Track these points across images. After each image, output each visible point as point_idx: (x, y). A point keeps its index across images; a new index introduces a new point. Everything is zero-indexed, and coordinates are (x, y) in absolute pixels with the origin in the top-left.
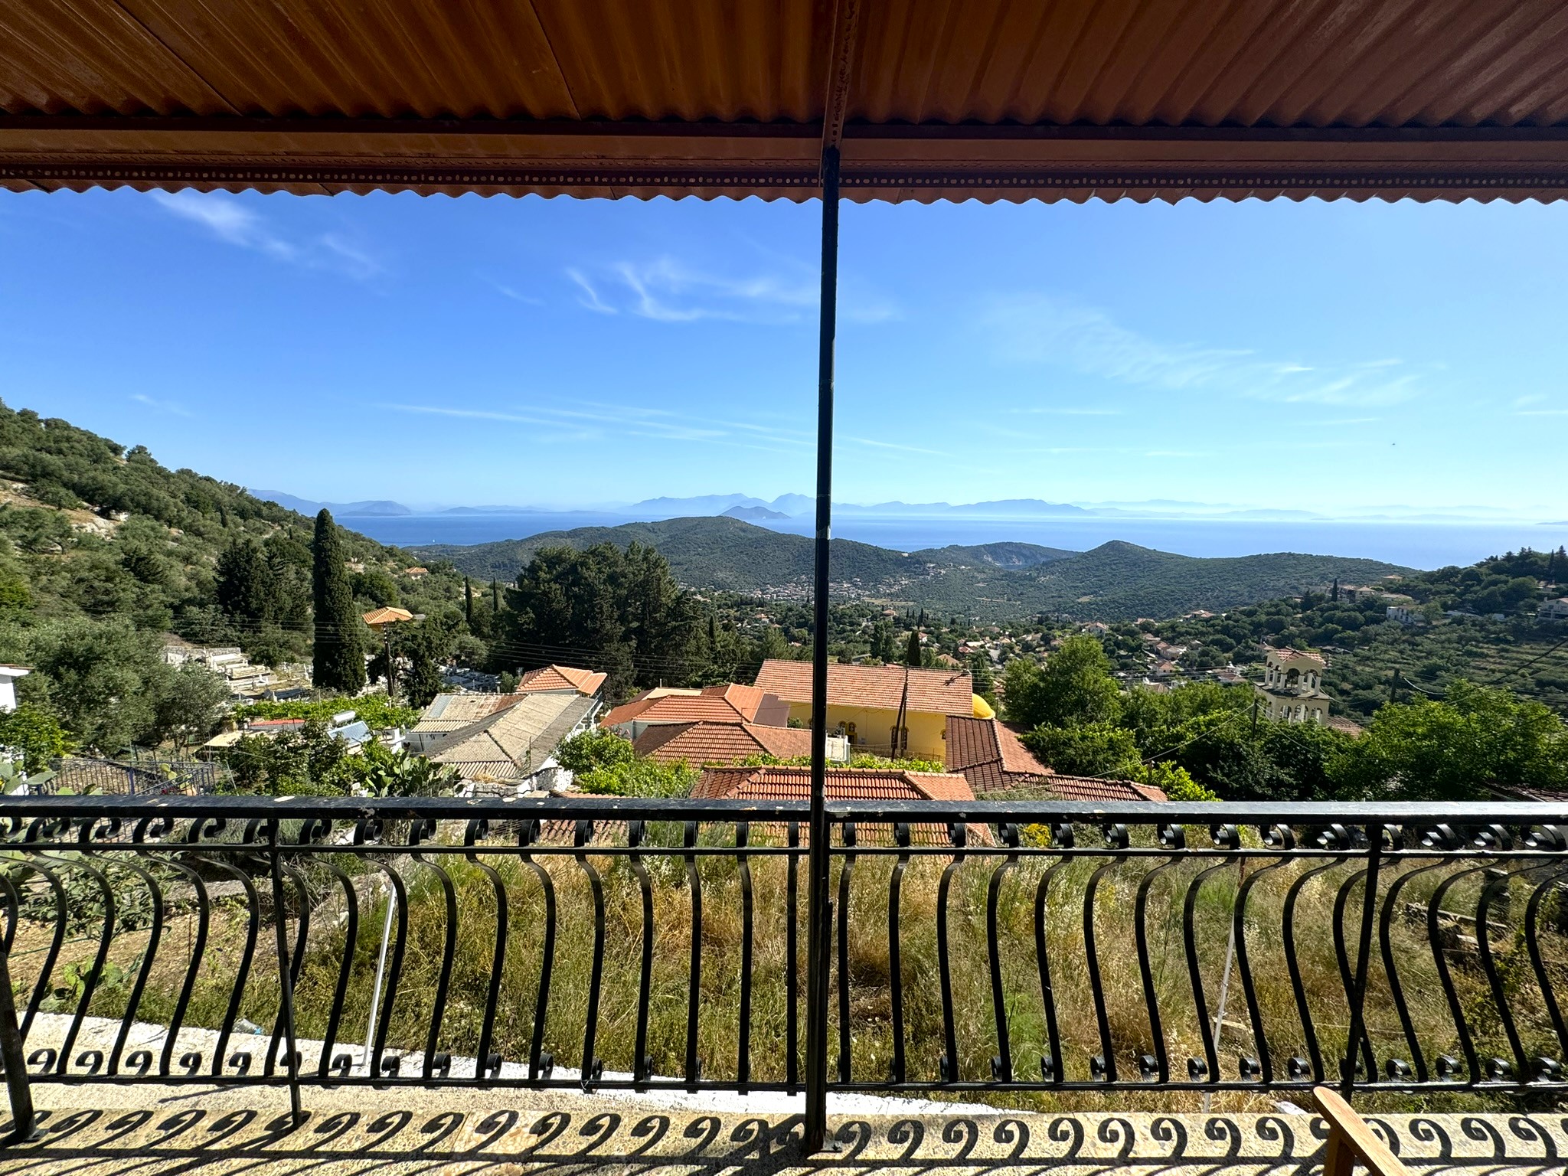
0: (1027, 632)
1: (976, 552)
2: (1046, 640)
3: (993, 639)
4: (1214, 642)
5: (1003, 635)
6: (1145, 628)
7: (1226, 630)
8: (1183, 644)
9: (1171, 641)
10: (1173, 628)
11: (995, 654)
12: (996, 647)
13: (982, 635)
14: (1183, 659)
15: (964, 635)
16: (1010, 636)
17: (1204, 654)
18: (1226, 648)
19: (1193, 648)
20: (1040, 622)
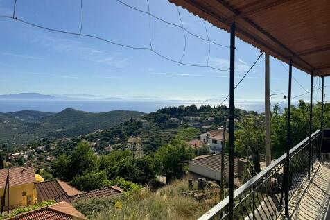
0: (39, 145)
1: (11, 115)
2: (48, 148)
3: (24, 151)
4: (104, 139)
5: (29, 148)
6: (83, 138)
7: (107, 135)
8: (95, 141)
9: (91, 141)
10: (91, 136)
11: (26, 157)
12: (26, 154)
13: (19, 150)
14: (95, 146)
15: (10, 151)
16: (32, 149)
17: (101, 143)
18: (107, 140)
19: (98, 142)
20: (44, 141)
